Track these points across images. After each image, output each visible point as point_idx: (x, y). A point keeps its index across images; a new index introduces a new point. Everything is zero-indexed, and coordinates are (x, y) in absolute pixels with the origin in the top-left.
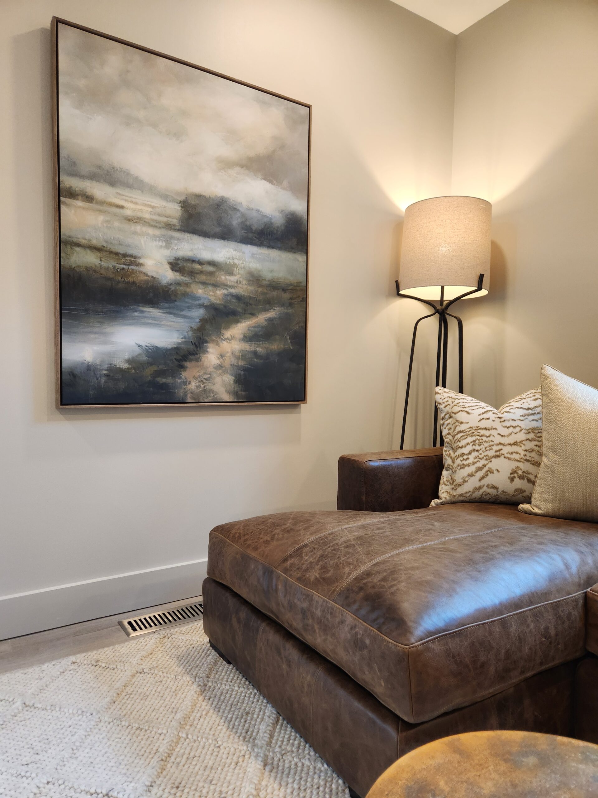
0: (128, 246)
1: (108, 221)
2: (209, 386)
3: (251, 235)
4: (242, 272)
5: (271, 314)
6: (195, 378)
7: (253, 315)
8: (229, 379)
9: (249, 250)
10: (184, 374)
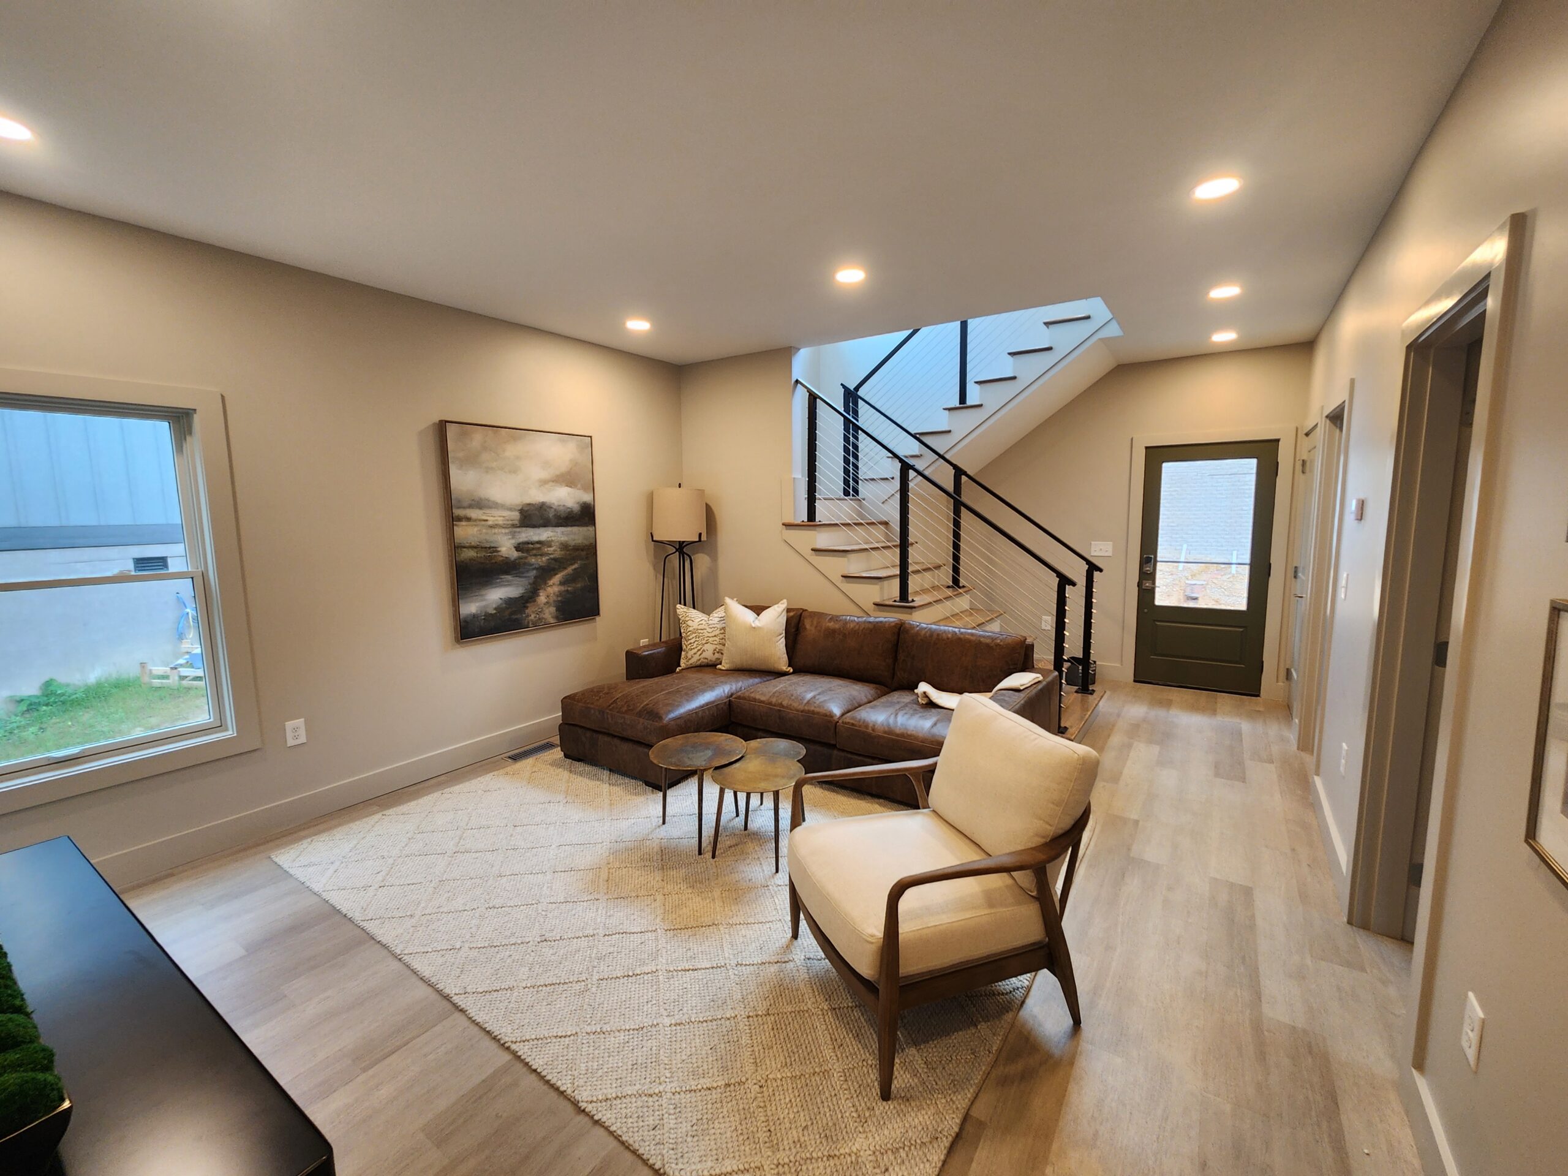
0: (491, 542)
1: (480, 530)
2: (542, 615)
3: (561, 521)
4: (557, 544)
5: (576, 566)
6: (533, 612)
7: (565, 568)
8: (553, 609)
9: (560, 530)
10: (527, 611)
